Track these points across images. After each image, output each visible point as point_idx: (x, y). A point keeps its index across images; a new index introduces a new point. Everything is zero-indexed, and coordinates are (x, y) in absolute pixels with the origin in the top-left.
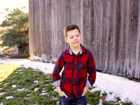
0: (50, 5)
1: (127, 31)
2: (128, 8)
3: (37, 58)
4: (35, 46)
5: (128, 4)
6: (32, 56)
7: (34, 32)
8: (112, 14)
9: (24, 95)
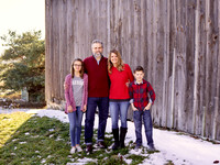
0: (72, 37)
1: (154, 74)
2: (155, 49)
3: (55, 105)
4: (52, 90)
5: (155, 45)
6: (49, 104)
7: (52, 71)
8: (139, 54)
9: (38, 140)
